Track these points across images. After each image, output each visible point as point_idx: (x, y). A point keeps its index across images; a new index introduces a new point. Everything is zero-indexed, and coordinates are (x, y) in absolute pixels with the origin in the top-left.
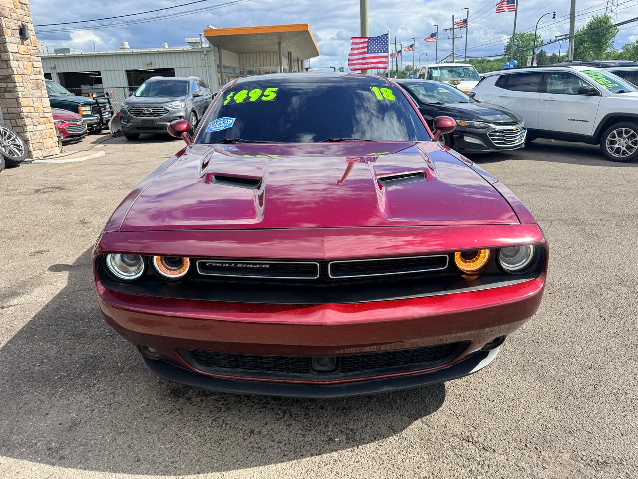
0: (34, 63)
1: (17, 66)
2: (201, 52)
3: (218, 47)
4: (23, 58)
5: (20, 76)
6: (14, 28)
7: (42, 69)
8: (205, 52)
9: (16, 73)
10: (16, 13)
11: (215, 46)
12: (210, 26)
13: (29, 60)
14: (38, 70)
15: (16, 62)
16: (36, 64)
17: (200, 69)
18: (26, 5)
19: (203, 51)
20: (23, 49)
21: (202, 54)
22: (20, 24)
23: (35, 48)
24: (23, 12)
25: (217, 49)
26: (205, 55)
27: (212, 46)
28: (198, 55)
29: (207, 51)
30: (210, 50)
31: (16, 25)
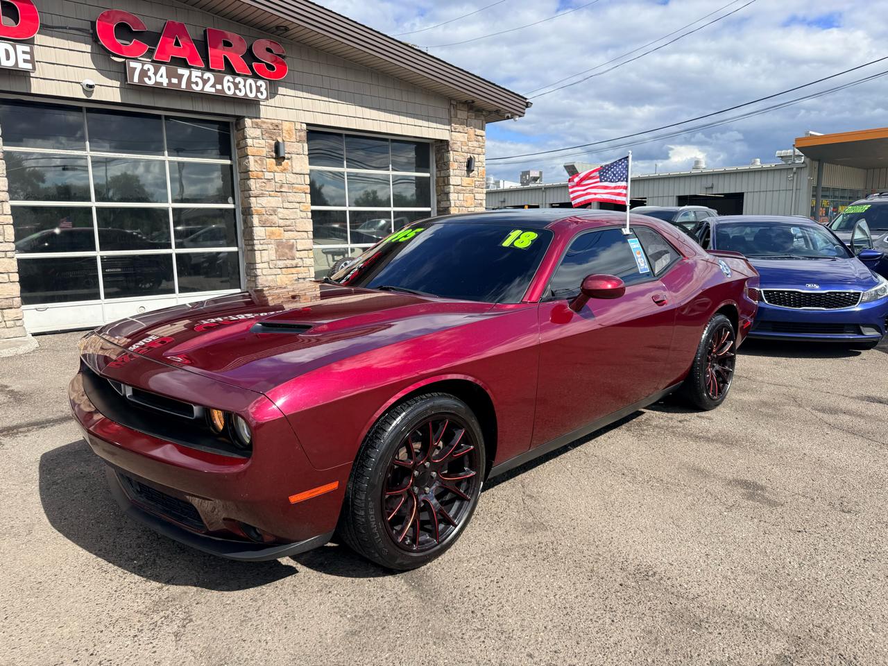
0: (477, 195)
1: (456, 198)
2: (788, 169)
3: (819, 161)
4: (464, 190)
5: (457, 208)
6: (462, 160)
7: (484, 201)
8: (795, 169)
9: (452, 205)
10: (468, 145)
11: (813, 159)
12: (811, 132)
13: (471, 192)
14: (480, 201)
15: (456, 195)
16: (478, 196)
17: (783, 194)
18: (482, 136)
19: (793, 168)
20: (467, 180)
21: (790, 171)
22: (469, 156)
23: (481, 180)
24: (476, 144)
25: (816, 164)
26: (795, 173)
27: (808, 160)
28: (784, 174)
29: (797, 168)
30: (803, 165)
31: (463, 159)
